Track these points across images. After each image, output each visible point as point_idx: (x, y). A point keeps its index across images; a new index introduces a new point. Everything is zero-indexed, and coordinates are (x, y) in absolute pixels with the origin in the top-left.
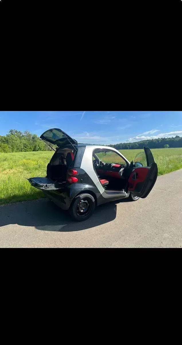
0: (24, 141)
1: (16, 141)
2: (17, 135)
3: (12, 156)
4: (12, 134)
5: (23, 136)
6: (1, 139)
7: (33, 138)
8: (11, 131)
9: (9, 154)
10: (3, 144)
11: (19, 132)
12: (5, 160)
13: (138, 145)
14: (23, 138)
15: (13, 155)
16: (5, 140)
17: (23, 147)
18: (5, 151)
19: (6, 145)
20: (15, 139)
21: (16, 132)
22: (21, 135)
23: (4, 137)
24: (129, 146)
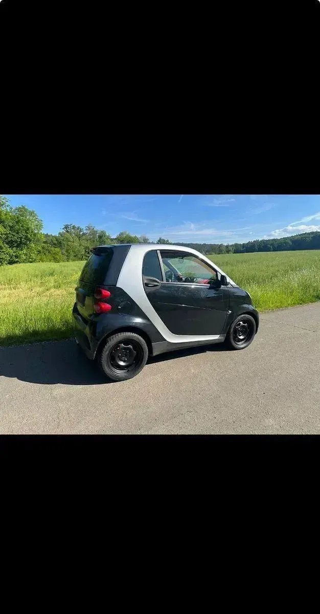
0: (84, 243)
1: (73, 242)
2: (74, 233)
3: (63, 268)
4: (68, 232)
5: (84, 234)
6: (52, 240)
7: (100, 237)
8: (66, 227)
9: (62, 264)
10: (53, 249)
11: (78, 228)
12: (52, 274)
13: (290, 242)
14: (84, 237)
15: (64, 266)
16: (56, 242)
17: (83, 253)
18: (56, 260)
19: (58, 250)
20: (72, 240)
21: (74, 227)
22: (81, 233)
23: (55, 237)
24: (272, 244)
